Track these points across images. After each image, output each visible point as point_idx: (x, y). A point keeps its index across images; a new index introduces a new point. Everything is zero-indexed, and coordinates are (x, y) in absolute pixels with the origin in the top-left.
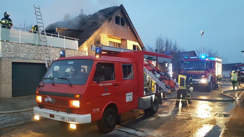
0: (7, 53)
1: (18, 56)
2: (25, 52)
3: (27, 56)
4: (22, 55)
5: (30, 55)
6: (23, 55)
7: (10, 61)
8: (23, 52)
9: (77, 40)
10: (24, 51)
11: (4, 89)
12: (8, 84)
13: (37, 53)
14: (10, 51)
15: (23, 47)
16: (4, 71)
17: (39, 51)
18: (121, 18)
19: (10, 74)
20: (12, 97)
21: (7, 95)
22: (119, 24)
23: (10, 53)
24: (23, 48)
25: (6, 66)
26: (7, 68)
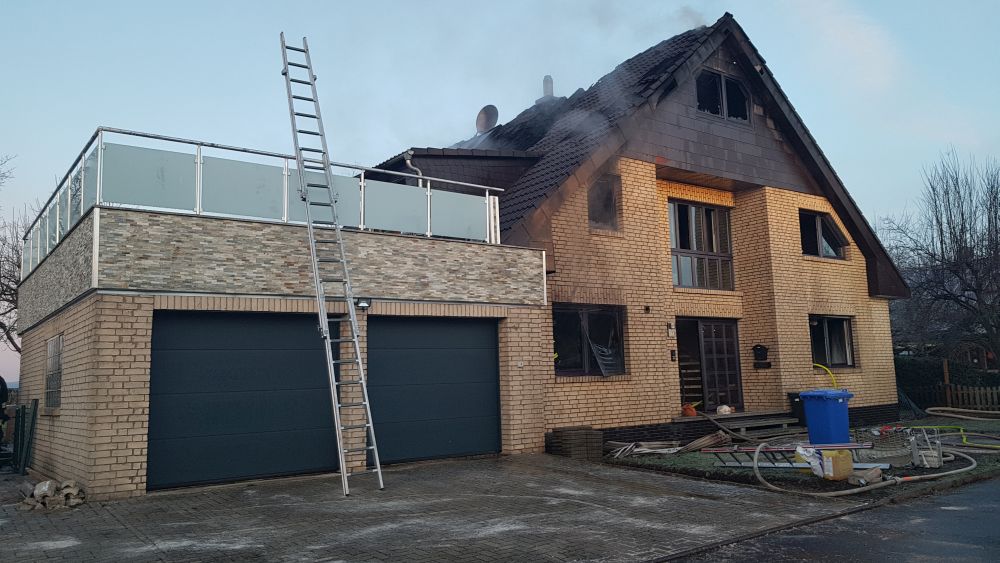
0: (128, 267)
1: (183, 278)
2: (223, 256)
3: (230, 280)
4: (207, 276)
5: (250, 273)
6: (209, 273)
7: (144, 307)
8: (210, 260)
9: (492, 193)
10: (216, 256)
11: (105, 447)
12: (130, 425)
13: (282, 262)
14: (146, 258)
15: (209, 234)
16: (111, 359)
17: (297, 251)
18: (727, 82)
19: (140, 372)
20: (148, 489)
21: (120, 481)
23: (146, 263)
24: (209, 238)
25: (123, 332)
26: (125, 339)
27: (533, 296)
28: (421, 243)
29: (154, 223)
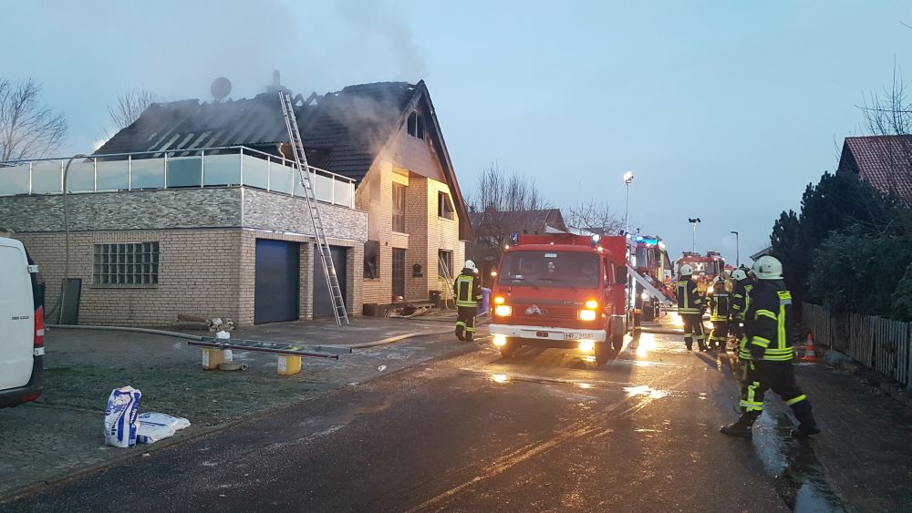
0: (251, 217)
1: (265, 223)
4: (272, 221)
7: (254, 236)
8: (273, 215)
9: (353, 182)
10: (275, 212)
12: (250, 293)
13: (292, 216)
14: (256, 212)
16: (245, 261)
18: (418, 119)
19: (252, 267)
20: (255, 324)
21: (247, 319)
22: (413, 135)
23: (256, 215)
26: (249, 252)
27: (363, 236)
28: (331, 208)
29: (258, 195)
